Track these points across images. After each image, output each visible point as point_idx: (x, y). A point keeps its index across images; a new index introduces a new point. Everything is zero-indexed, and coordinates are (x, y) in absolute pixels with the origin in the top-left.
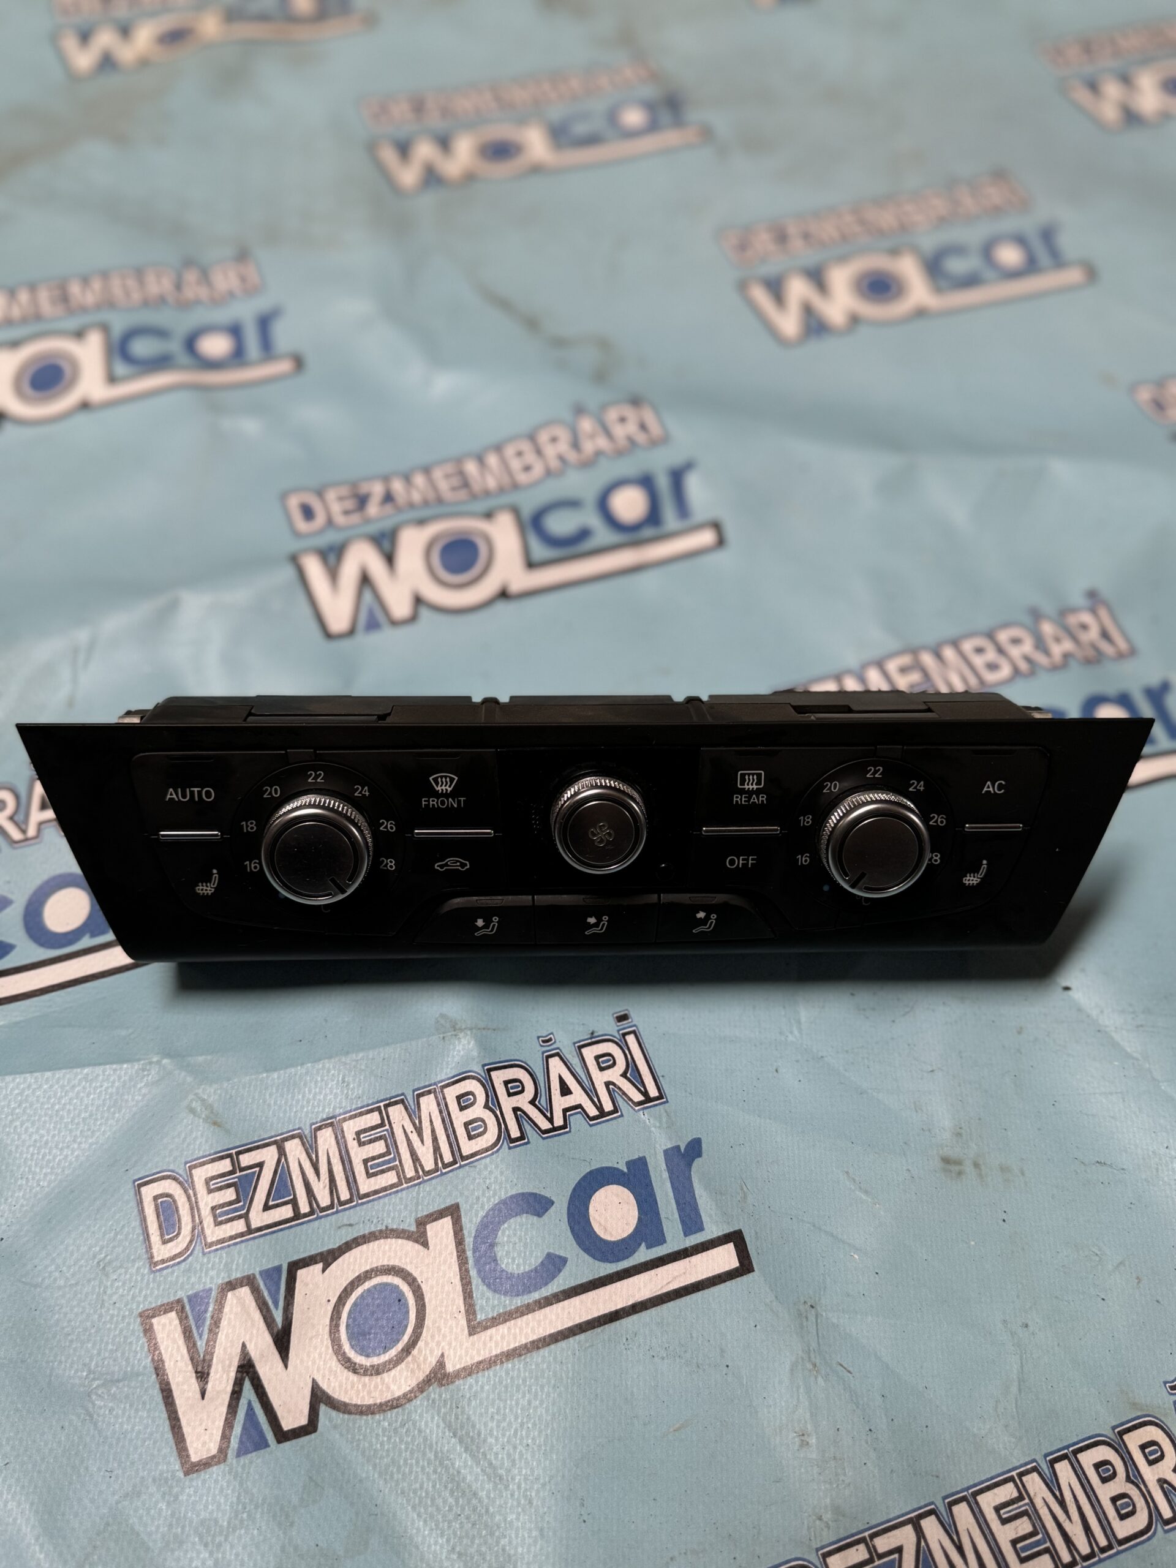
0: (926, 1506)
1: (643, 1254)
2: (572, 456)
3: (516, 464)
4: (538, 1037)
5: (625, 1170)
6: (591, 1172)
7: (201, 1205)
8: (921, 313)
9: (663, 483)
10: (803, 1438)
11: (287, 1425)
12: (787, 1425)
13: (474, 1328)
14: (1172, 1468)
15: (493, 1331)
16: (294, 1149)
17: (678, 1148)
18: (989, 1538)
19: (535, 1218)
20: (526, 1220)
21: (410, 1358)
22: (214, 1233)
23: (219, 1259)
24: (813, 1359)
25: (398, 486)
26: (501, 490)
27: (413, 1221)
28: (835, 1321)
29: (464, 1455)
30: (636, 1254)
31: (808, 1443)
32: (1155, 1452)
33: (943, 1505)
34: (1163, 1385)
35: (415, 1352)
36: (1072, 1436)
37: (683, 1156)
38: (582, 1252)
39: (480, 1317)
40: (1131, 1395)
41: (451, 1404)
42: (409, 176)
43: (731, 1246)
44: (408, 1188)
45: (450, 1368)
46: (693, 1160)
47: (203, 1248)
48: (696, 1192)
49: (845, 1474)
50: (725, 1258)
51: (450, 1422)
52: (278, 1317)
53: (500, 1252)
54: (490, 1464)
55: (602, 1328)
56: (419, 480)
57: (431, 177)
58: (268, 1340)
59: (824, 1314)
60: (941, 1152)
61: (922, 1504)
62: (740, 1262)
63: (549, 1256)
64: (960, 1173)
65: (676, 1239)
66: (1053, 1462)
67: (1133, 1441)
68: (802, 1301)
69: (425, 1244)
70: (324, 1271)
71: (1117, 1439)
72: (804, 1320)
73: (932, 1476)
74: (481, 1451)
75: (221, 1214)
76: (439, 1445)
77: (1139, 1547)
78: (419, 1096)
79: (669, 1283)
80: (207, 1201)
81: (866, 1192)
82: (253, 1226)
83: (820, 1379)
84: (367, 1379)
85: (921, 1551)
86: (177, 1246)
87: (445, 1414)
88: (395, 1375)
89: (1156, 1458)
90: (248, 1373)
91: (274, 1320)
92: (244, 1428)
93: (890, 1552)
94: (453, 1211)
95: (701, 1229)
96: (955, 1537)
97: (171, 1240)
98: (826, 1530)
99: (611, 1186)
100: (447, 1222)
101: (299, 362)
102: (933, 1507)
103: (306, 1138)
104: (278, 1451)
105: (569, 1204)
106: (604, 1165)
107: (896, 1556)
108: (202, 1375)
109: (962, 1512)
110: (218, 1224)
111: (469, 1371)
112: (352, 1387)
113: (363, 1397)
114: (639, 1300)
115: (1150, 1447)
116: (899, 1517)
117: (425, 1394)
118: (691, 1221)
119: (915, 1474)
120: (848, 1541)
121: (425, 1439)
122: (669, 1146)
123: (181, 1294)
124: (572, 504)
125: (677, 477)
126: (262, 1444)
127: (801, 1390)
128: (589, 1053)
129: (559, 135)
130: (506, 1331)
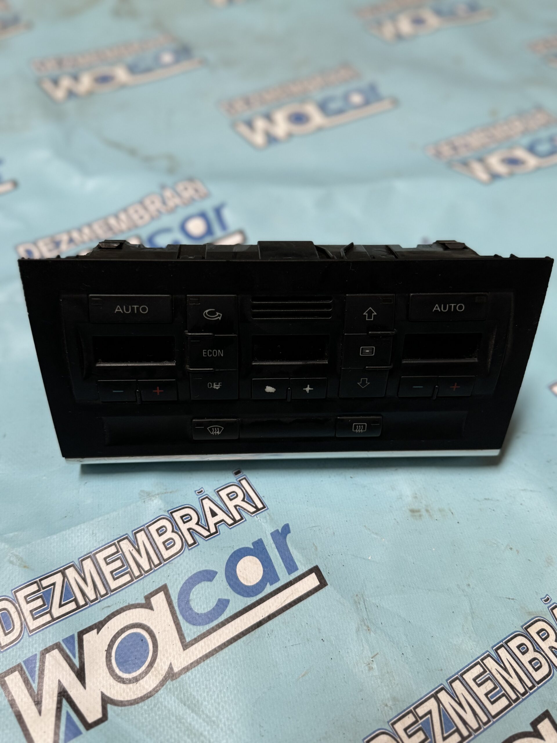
0: (438, 686)
1: (269, 589)
2: (163, 209)
3: (135, 217)
4: (195, 491)
5: (252, 547)
6: (234, 552)
7: (24, 611)
8: (320, 129)
9: (212, 215)
10: (369, 666)
11: (90, 720)
12: (360, 661)
13: (186, 646)
14: (554, 640)
15: (196, 645)
16: (71, 573)
17: (277, 530)
18: (474, 695)
19: (209, 582)
20: (204, 584)
21: (153, 669)
22: (33, 624)
23: (39, 637)
24: (367, 624)
25: (75, 235)
26: (129, 229)
27: (143, 597)
28: (374, 601)
29: (192, 714)
30: (265, 589)
31: (372, 668)
32: (545, 634)
33: (447, 684)
34: (541, 600)
35: (155, 665)
36: (503, 635)
37: (281, 534)
38: (236, 595)
39: (188, 639)
40: (527, 609)
41: (180, 688)
42: (60, 94)
43: (313, 575)
44: (137, 581)
45: (176, 670)
46: (286, 535)
47: (28, 634)
48: (291, 551)
49: (394, 680)
50: (312, 581)
51: (181, 698)
52: (76, 662)
53: (193, 604)
54: (207, 716)
55: (254, 631)
56: (86, 231)
57: (71, 94)
58: (73, 675)
59: (368, 599)
60: (409, 507)
61: (437, 686)
62: (320, 582)
63: (219, 600)
64: (420, 516)
65: (284, 577)
66: (496, 650)
67: (533, 631)
68: (355, 595)
69: (151, 608)
70: (98, 633)
71: (525, 632)
72: (358, 604)
73: (439, 670)
74: (201, 710)
75: (35, 614)
76: (177, 712)
77: (548, 683)
78: (136, 533)
79: (285, 600)
80: (27, 608)
81: (376, 534)
82: (55, 616)
83: (372, 633)
84: (131, 685)
85: (441, 710)
86: (13, 635)
87: (178, 695)
88: (146, 680)
89: (545, 637)
90: (64, 696)
91: (74, 664)
92: (67, 727)
93: (426, 715)
94: (164, 589)
95: (297, 569)
96: (456, 699)
97: (9, 633)
98: (390, 711)
99: (246, 557)
100: (161, 595)
101: (15, 184)
102: (442, 686)
103: (77, 566)
104: (87, 735)
105: (226, 571)
106: (240, 547)
107: (429, 716)
108: (38, 703)
109: (457, 686)
110: (35, 619)
111: (187, 669)
112: (124, 692)
113: (131, 696)
114: (271, 613)
115: (542, 632)
116: (426, 695)
117: (164, 687)
118: (291, 566)
119: (430, 672)
120: (403, 714)
121: (169, 710)
122: (273, 531)
123: (20, 661)
124: (167, 230)
125: (218, 211)
126: (78, 733)
127: (364, 641)
128: (223, 494)
129: (132, 69)
130: (203, 644)
